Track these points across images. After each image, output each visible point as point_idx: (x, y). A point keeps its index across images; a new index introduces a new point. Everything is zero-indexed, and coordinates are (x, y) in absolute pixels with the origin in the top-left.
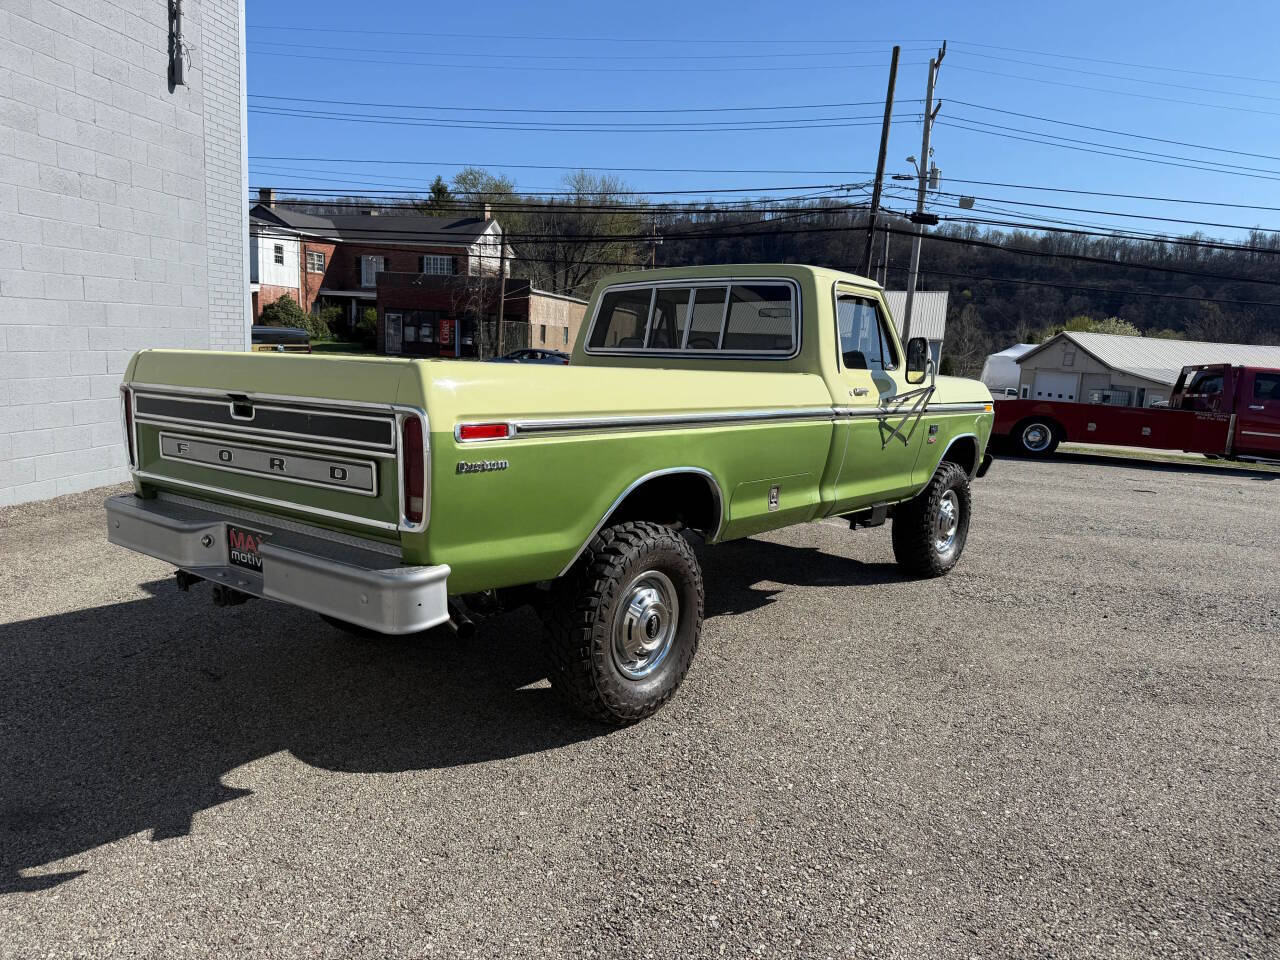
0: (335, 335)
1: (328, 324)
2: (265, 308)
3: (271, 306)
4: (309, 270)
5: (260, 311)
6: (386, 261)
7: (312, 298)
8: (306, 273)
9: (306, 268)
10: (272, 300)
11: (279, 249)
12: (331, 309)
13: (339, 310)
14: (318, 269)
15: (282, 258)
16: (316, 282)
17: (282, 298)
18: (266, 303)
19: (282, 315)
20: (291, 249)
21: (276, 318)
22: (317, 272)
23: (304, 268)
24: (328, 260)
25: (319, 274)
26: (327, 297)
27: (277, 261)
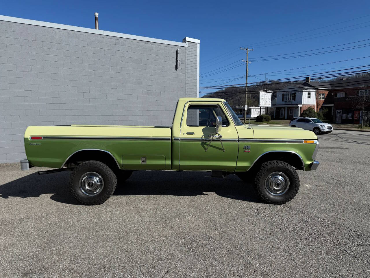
0: (325, 118)
1: (323, 115)
2: (303, 111)
3: (305, 111)
4: (319, 99)
5: (302, 112)
6: (346, 94)
7: (320, 107)
8: (318, 100)
9: (318, 98)
10: (306, 109)
11: (309, 94)
12: (325, 110)
13: (328, 110)
14: (322, 98)
15: (310, 96)
16: (321, 103)
17: (309, 108)
18: (304, 110)
19: (308, 113)
20: (313, 94)
21: (306, 114)
22: (322, 99)
23: (317, 98)
24: (326, 96)
25: (323, 100)
26: (324, 106)
27: (308, 97)
